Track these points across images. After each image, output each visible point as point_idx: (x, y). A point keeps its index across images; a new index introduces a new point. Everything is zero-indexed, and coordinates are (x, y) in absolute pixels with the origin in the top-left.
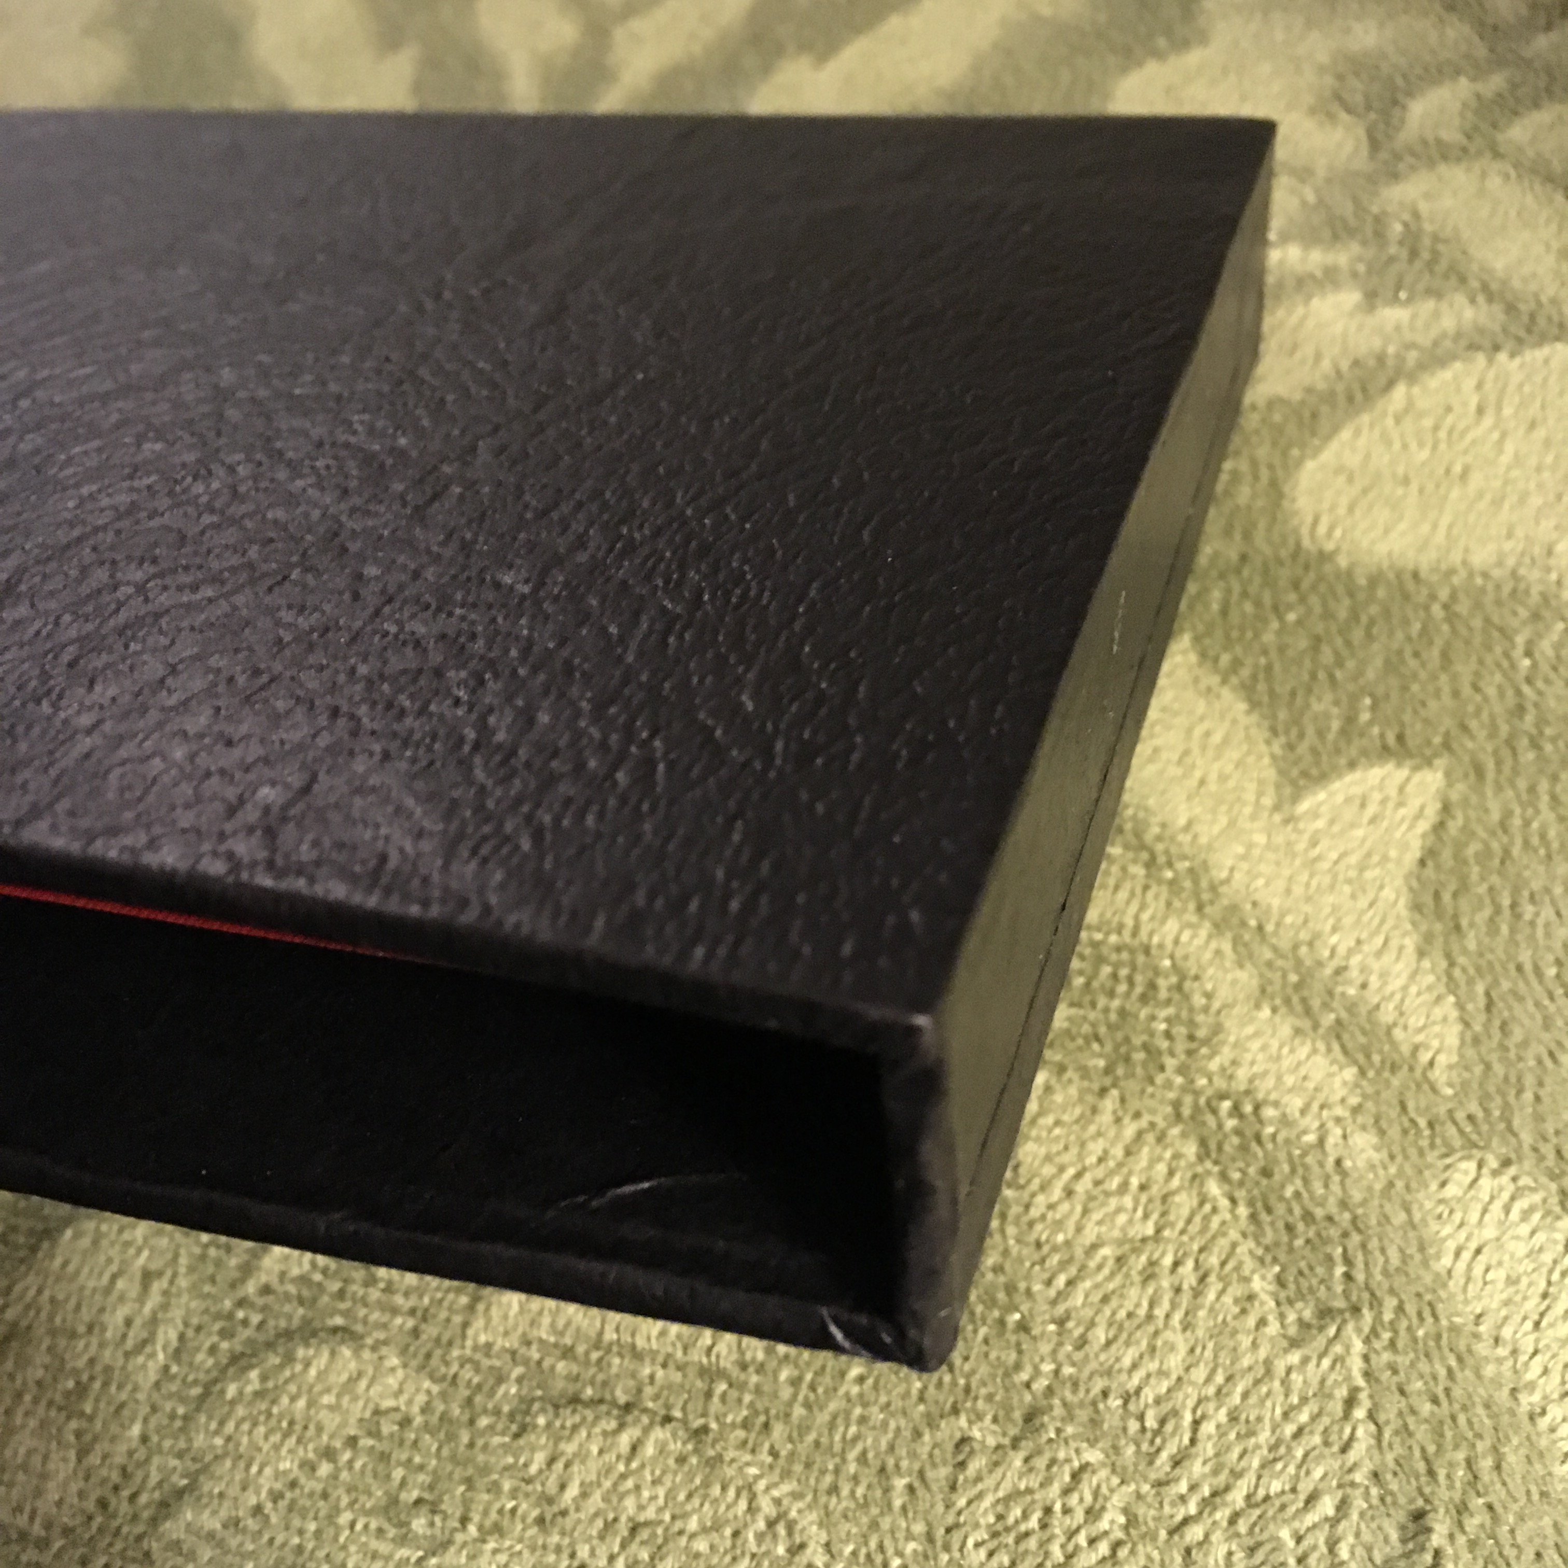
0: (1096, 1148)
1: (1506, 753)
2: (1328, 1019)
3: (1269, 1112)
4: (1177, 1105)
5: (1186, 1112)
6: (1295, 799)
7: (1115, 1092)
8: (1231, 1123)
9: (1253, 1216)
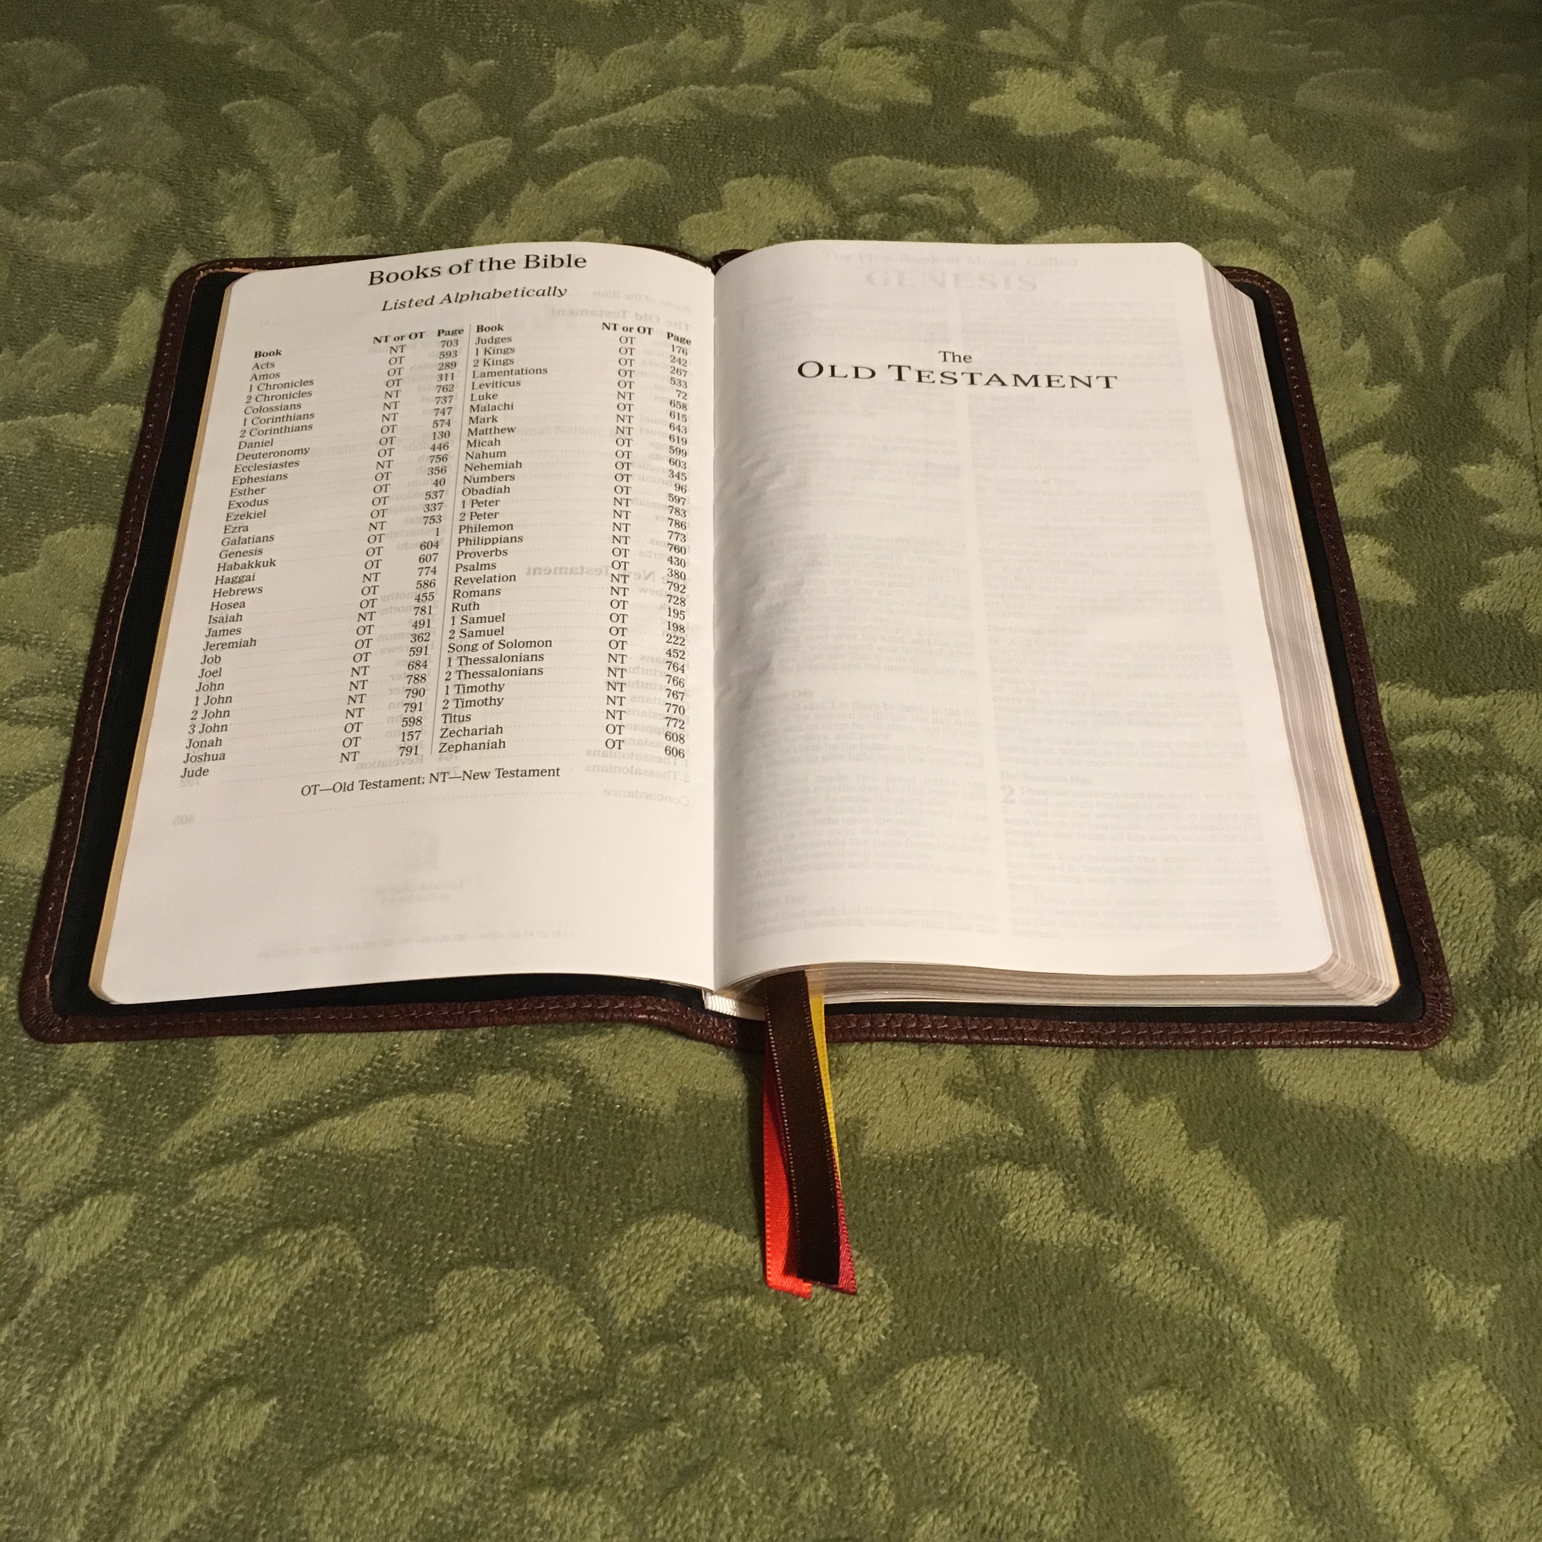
0: (1203, 1428)
1: (1370, 1214)
2: (1301, 1359)
3: (1280, 1409)
4: (1238, 1405)
5: (1242, 1409)
6: (1278, 1236)
7: (1209, 1399)
8: (1263, 1415)
9: (1276, 1462)
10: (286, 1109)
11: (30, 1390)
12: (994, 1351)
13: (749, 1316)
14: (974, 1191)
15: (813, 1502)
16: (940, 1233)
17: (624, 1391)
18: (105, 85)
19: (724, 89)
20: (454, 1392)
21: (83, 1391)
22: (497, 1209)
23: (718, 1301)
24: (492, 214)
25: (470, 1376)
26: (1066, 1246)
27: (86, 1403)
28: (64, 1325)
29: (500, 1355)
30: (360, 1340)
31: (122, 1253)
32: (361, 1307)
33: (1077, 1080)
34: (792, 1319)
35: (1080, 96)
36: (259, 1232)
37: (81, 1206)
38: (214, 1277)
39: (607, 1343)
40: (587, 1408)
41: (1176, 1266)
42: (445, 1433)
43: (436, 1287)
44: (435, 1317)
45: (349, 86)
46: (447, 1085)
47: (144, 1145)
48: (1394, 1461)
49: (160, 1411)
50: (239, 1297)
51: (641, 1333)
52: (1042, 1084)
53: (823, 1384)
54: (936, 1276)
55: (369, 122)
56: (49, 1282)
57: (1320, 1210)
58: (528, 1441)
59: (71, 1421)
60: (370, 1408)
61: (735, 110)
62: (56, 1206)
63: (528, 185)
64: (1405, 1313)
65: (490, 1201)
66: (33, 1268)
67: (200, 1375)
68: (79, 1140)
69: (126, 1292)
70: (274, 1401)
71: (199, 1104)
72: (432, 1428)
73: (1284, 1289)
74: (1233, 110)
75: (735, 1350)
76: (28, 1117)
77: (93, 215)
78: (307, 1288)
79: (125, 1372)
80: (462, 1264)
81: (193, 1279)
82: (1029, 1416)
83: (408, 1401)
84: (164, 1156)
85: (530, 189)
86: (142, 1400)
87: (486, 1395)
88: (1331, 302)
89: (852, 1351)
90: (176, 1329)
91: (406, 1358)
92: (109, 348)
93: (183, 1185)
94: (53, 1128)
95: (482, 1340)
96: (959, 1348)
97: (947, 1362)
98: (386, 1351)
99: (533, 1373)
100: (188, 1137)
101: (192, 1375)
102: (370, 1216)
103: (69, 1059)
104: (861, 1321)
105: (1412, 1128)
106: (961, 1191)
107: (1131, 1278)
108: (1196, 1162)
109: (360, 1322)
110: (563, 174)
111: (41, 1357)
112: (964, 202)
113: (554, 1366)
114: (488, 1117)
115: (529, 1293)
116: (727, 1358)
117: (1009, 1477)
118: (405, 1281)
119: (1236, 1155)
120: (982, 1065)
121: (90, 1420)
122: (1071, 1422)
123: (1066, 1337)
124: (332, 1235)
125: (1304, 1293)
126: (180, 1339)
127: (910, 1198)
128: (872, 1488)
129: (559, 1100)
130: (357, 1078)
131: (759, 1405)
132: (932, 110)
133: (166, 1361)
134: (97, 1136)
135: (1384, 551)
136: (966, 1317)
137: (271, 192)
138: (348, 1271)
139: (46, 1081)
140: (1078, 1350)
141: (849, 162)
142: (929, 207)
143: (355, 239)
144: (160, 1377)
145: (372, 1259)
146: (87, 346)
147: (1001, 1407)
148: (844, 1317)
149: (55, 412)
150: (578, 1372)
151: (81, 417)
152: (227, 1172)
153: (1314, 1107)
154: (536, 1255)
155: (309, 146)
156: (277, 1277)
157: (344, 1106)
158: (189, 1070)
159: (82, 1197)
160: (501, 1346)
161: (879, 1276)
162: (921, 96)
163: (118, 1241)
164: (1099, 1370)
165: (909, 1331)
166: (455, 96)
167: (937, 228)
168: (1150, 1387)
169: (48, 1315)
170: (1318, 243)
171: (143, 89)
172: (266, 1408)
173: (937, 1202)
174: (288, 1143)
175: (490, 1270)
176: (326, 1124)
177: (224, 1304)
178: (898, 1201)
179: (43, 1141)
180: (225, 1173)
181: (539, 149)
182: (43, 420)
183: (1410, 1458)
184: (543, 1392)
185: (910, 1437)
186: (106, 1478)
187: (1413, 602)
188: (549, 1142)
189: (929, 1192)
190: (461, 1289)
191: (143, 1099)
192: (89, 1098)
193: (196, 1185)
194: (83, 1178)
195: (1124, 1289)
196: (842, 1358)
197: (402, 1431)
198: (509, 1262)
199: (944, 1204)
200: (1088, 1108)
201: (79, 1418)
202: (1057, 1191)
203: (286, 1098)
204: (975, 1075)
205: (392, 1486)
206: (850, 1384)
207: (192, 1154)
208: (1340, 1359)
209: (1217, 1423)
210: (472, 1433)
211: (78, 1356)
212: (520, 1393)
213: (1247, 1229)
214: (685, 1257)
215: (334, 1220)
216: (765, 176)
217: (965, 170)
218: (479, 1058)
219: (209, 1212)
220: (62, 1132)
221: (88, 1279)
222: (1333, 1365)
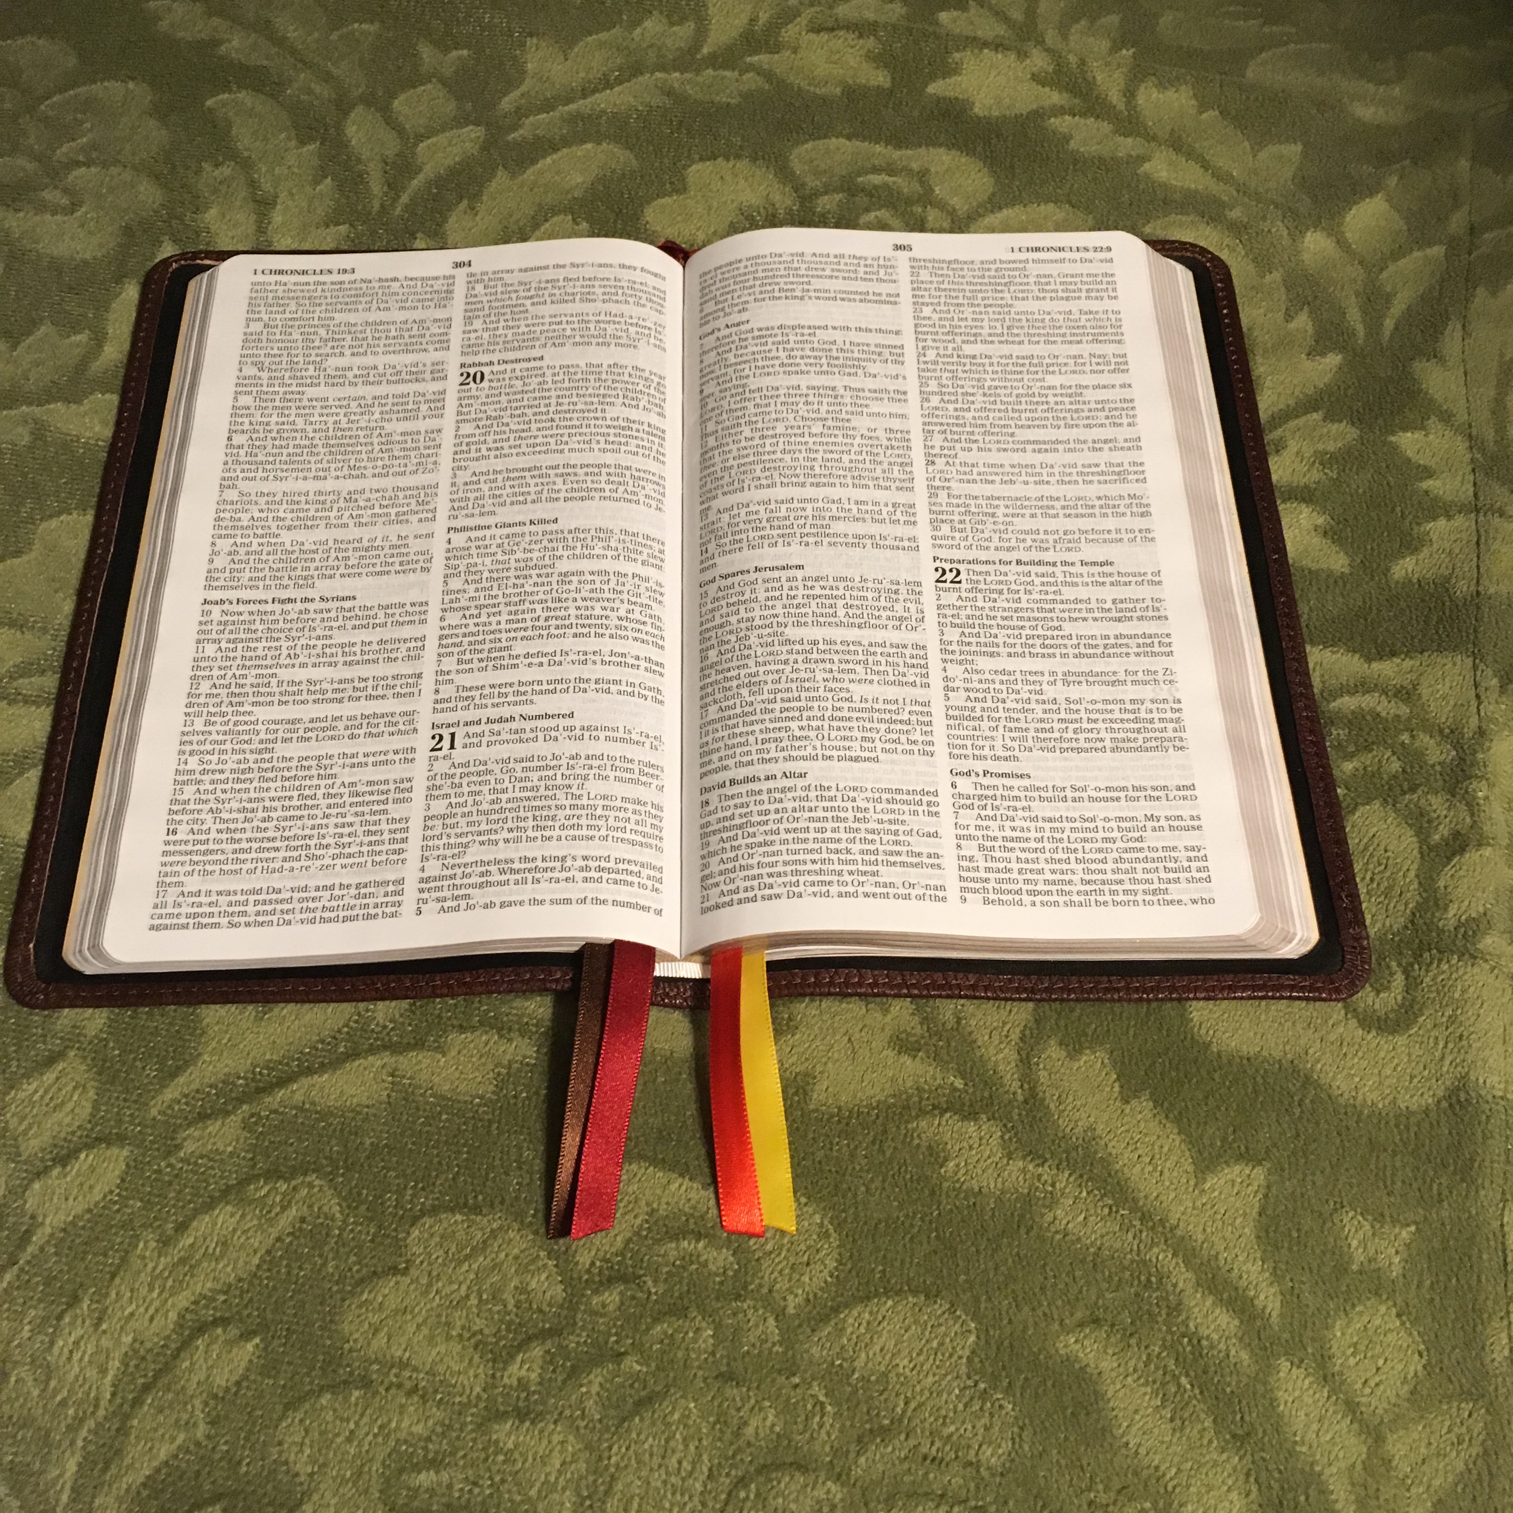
0: (1132, 1364)
1: (1293, 1159)
2: (1225, 1296)
3: (1204, 1343)
4: (1164, 1340)
5: (1168, 1344)
6: (1205, 1180)
7: (1137, 1336)
8: (1189, 1349)
9: (1201, 1393)
10: (268, 1068)
11: (31, 1331)
12: (934, 1292)
13: (702, 1259)
14: (916, 1141)
15: (760, 1431)
16: (884, 1181)
17: (583, 1328)
18: (94, 82)
19: (688, 76)
20: (425, 1331)
21: (80, 1332)
22: (467, 1159)
23: (673, 1245)
24: (465, 202)
25: (439, 1316)
26: (1003, 1192)
27: (82, 1344)
28: (61, 1271)
29: (467, 1297)
30: (337, 1283)
31: (115, 1203)
32: (337, 1252)
33: (1015, 1036)
34: (743, 1262)
35: (1034, 77)
36: (243, 1183)
37: (77, 1158)
38: (202, 1224)
39: (568, 1282)
40: (548, 1344)
41: (1106, 1210)
42: (415, 1369)
43: (408, 1233)
44: (407, 1262)
45: (328, 78)
46: (419, 1044)
47: (135, 1102)
48: (1311, 1392)
49: (151, 1350)
50: (225, 1244)
51: (600, 1273)
52: (982, 1038)
53: (771, 1321)
54: (880, 1221)
55: (346, 113)
56: (48, 1230)
57: (1247, 1157)
58: (493, 1376)
59: (69, 1359)
60: (347, 1346)
61: (699, 96)
62: (53, 1160)
63: (500, 173)
64: (1323, 1252)
65: (459, 1152)
66: (33, 1217)
67: (188, 1316)
68: (75, 1098)
69: (118, 1240)
70: (257, 1340)
71: (187, 1064)
72: (403, 1365)
73: (1209, 1230)
74: (1183, 87)
75: (688, 1291)
76: (27, 1076)
77: (83, 209)
78: (289, 1234)
79: (119, 1314)
80: (434, 1211)
81: (182, 1227)
82: (967, 1352)
83: (381, 1341)
84: (154, 1112)
85: (501, 176)
86: (135, 1340)
87: (454, 1333)
88: (1276, 276)
89: (800, 1291)
90: (166, 1274)
91: (380, 1299)
92: (99, 340)
93: (173, 1139)
94: (50, 1086)
95: (451, 1283)
96: (901, 1289)
97: (890, 1303)
98: (362, 1292)
99: (499, 1312)
100: (177, 1095)
101: (181, 1316)
102: (347, 1169)
103: (66, 1021)
104: (808, 1264)
105: (1334, 1078)
106: (903, 1142)
107: (1064, 1222)
108: (1127, 1111)
109: (337, 1267)
110: (534, 162)
111: (40, 1301)
112: (922, 183)
113: (518, 1307)
114: (457, 1074)
115: (495, 1238)
116: (681, 1297)
117: (948, 1410)
118: (380, 1227)
119: (1166, 1104)
120: (925, 1020)
121: (86, 1359)
122: (1006, 1358)
123: (1001, 1279)
124: (311, 1185)
125: (1228, 1235)
126: (170, 1283)
127: (856, 1147)
128: (817, 1419)
129: (525, 1057)
130: (335, 1038)
131: (711, 1341)
132: (891, 91)
133: (156, 1304)
134: (92, 1094)
135: (1320, 521)
136: (908, 1260)
137: (253, 184)
138: (326, 1218)
139: (44, 1043)
140: (1013, 1291)
141: (809, 145)
142: (886, 186)
143: (333, 229)
144: (152, 1319)
145: (349, 1207)
146: (79, 337)
147: (941, 1344)
148: (792, 1260)
149: (48, 402)
150: (540, 1311)
151: (73, 406)
152: (213, 1127)
153: (1241, 1058)
154: (502, 1202)
155: (289, 139)
156: (260, 1226)
157: (322, 1065)
158: (178, 1032)
159: (78, 1151)
160: (469, 1288)
161: (826, 1222)
162: (880, 78)
163: (111, 1192)
164: (1034, 1309)
165: (854, 1273)
166: (429, 86)
167: (895, 208)
168: (1081, 1325)
169: (46, 1262)
170: (1264, 218)
171: (131, 85)
172: (250, 1347)
173: (882, 1151)
174: (270, 1099)
175: (459, 1217)
176: (305, 1081)
177: (210, 1250)
178: (845, 1149)
179: (42, 1097)
180: (210, 1129)
181: (510, 138)
182: (36, 410)
183: (1326, 1390)
184: (508, 1330)
185: (853, 1371)
186: (101, 1412)
187: (1347, 570)
188: (515, 1097)
189: (873, 1142)
190: (432, 1235)
191: (135, 1059)
192: (85, 1058)
193: (185, 1139)
194: (79, 1133)
195: (1057, 1232)
196: (790, 1298)
197: (376, 1367)
198: (476, 1209)
199: (888, 1154)
200: (1026, 1062)
201: (76, 1356)
202: (995, 1141)
203: (268, 1057)
204: (918, 1030)
205: (366, 1419)
206: (797, 1322)
207: (180, 1110)
208: (1262, 1297)
209: (1144, 1358)
210: (441, 1369)
211: (74, 1300)
212: (486, 1331)
213: (1175, 1174)
214: (643, 1203)
215: (314, 1171)
216: (728, 160)
217: (922, 151)
218: (449, 1019)
219: (196, 1164)
220: (60, 1089)
221: (83, 1228)
222: (1256, 1302)
